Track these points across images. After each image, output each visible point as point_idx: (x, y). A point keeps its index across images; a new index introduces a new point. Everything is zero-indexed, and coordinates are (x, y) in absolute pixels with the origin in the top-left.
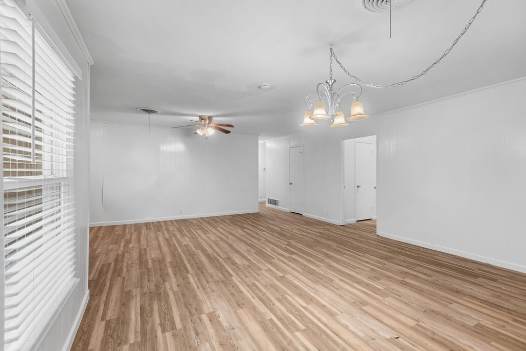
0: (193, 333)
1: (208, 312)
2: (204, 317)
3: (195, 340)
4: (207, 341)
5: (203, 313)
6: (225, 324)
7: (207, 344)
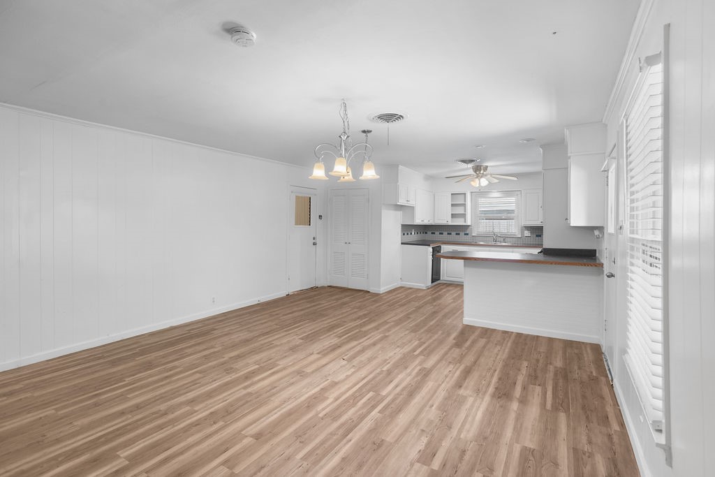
0: (467, 457)
1: (425, 468)
2: (436, 465)
3: (472, 447)
4: (460, 439)
5: (432, 469)
6: (424, 440)
7: (462, 436)
